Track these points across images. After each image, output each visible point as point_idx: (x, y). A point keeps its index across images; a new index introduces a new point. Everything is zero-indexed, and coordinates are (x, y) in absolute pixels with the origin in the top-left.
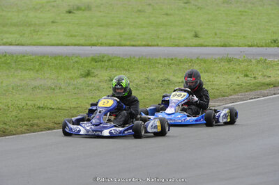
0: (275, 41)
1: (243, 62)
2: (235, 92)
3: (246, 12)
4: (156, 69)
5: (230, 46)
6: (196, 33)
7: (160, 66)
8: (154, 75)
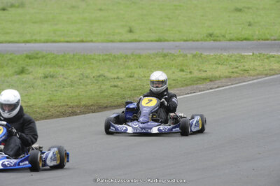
0: (211, 35)
1: (178, 56)
3: (181, 6)
4: (91, 65)
5: (165, 41)
6: (130, 28)
7: (94, 62)
8: (89, 71)
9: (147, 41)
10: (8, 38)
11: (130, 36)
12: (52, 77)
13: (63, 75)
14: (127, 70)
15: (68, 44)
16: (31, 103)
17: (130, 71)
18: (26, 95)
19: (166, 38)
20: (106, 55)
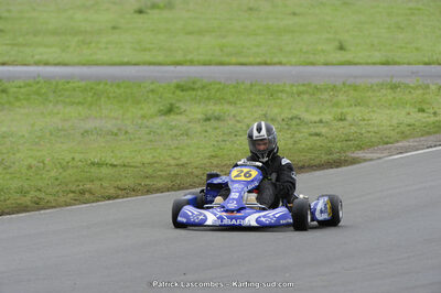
1: (415, 88)
2: (404, 136)
3: (419, 9)
4: (279, 101)
5: (395, 63)
6: (340, 43)
7: (284, 96)
8: (276, 111)
9: (367, 64)
10: (147, 57)
11: (341, 56)
12: (218, 119)
13: (234, 116)
14: (335, 109)
15: (244, 68)
16: (184, 160)
17: (340, 111)
18: (177, 148)
19: (397, 59)
20: (304, 85)
